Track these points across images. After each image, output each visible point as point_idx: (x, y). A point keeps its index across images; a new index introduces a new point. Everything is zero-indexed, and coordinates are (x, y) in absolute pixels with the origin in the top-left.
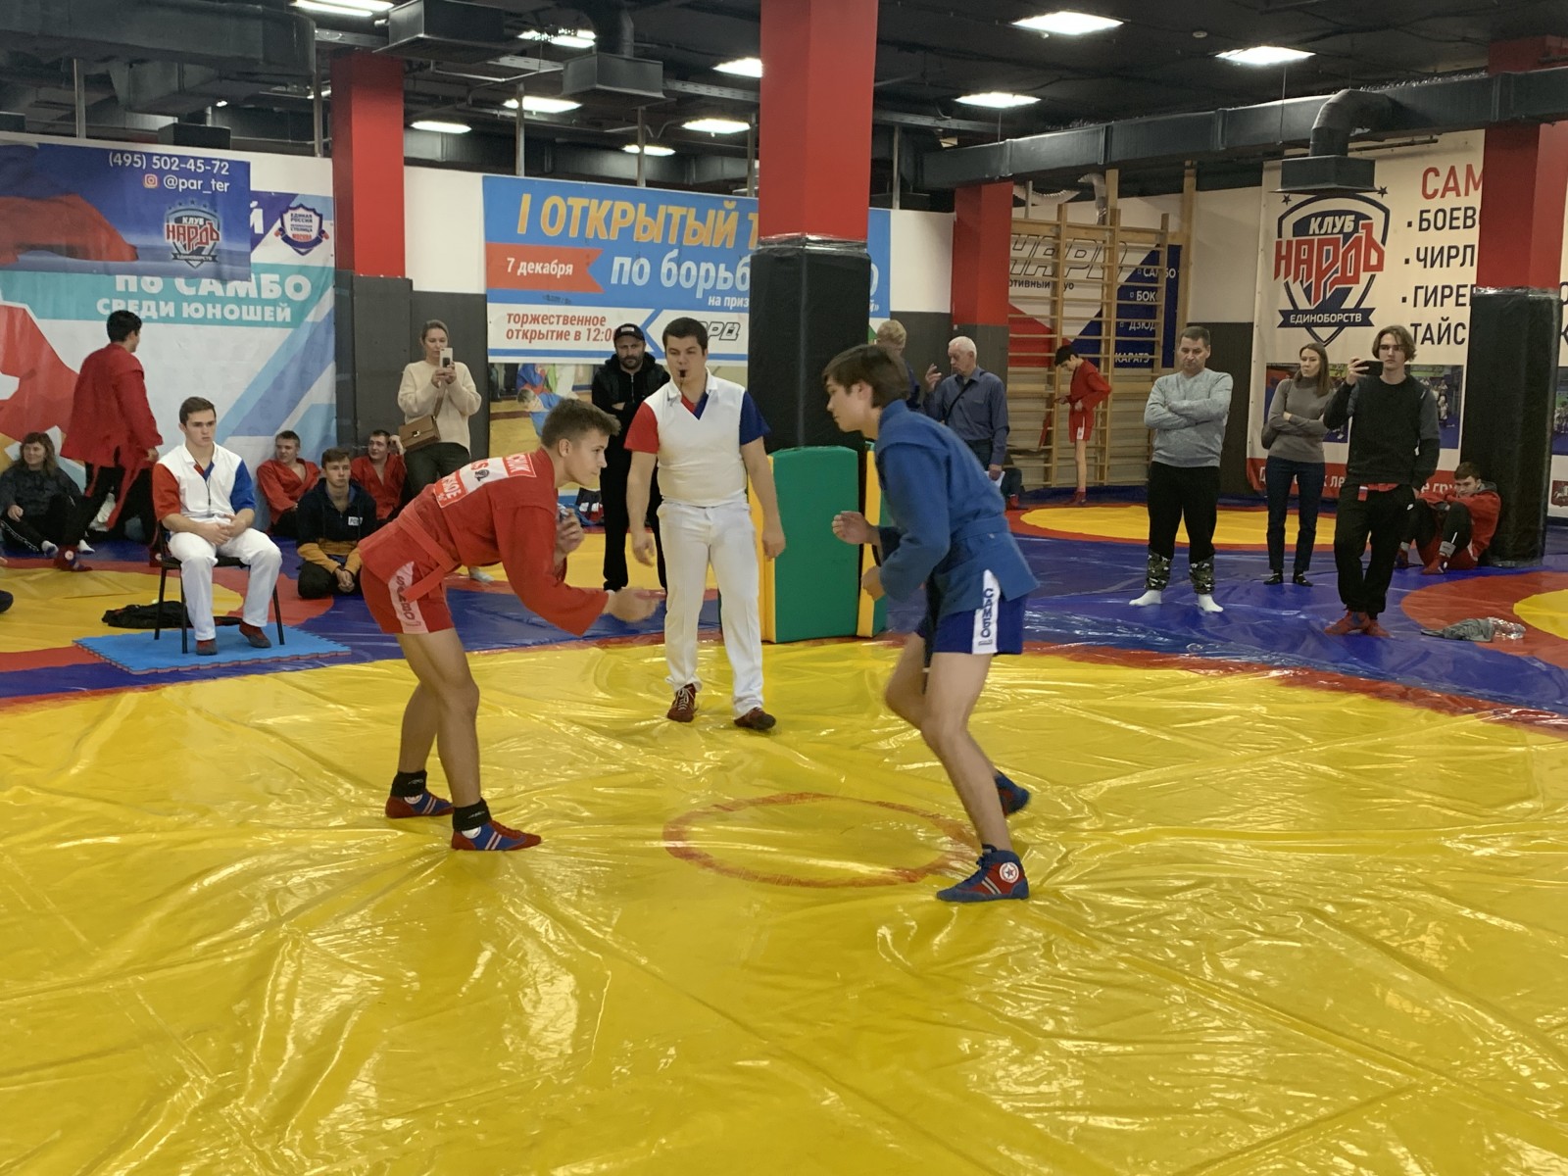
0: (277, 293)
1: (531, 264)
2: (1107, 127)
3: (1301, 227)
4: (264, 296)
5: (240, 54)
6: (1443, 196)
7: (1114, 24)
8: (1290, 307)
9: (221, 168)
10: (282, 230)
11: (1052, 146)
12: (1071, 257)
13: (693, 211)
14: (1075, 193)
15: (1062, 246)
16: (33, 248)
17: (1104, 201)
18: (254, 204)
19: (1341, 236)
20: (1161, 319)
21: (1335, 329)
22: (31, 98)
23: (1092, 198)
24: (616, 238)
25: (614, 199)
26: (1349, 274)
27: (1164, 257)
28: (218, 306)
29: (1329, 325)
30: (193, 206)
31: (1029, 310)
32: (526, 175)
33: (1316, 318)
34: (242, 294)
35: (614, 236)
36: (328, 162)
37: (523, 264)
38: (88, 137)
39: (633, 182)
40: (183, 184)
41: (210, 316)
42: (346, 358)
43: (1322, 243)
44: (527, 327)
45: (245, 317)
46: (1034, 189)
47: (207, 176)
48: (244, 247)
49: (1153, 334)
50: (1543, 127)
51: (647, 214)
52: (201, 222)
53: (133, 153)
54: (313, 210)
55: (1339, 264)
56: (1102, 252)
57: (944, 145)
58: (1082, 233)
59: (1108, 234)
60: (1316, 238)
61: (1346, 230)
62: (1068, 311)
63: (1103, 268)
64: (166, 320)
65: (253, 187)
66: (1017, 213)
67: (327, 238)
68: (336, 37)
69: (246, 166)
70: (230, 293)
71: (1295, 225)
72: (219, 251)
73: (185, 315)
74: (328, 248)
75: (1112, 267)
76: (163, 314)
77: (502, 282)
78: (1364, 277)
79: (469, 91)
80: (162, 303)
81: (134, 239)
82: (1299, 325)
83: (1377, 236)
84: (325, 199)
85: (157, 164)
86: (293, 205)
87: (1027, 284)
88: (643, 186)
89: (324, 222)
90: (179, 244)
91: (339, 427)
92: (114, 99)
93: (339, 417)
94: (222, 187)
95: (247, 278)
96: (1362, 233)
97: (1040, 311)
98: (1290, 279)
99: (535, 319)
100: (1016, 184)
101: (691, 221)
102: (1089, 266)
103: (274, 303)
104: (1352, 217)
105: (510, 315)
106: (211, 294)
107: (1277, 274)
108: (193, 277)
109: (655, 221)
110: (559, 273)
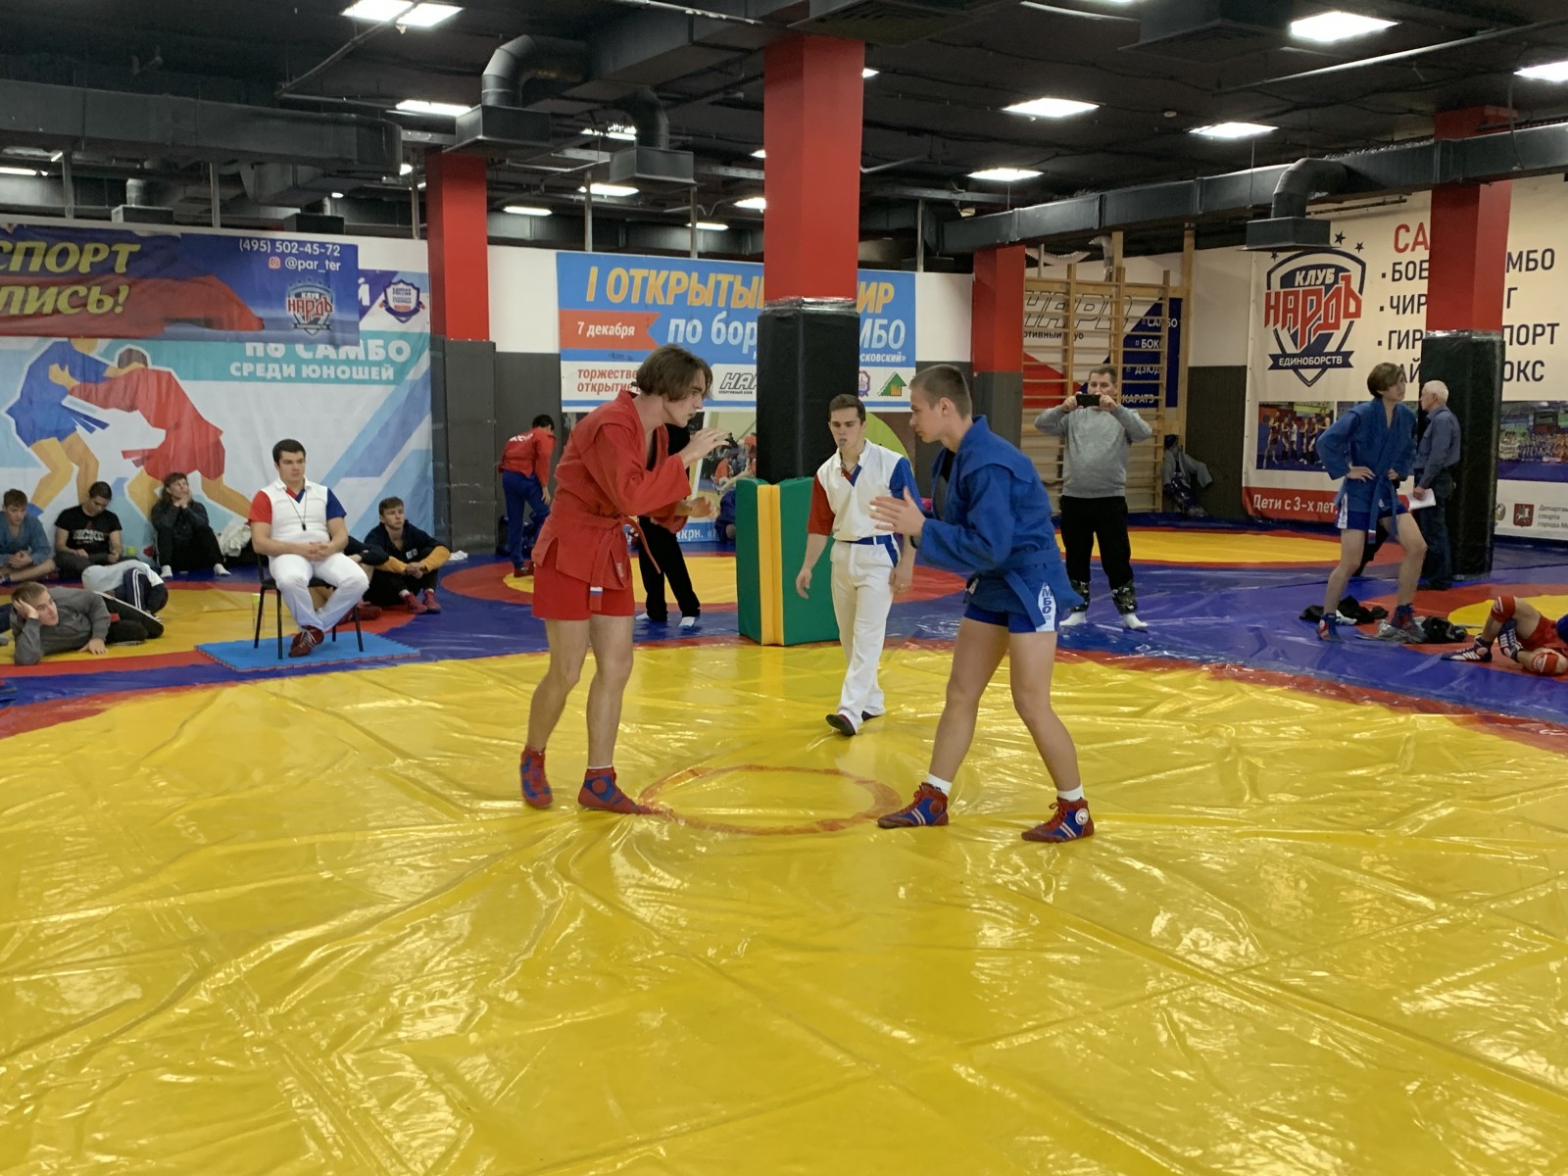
0: (382, 356)
1: (599, 327)
2: (1101, 197)
3: (1288, 280)
4: (370, 358)
5: (337, 156)
6: (1413, 249)
7: (1092, 107)
8: (1278, 351)
9: (333, 251)
10: (386, 302)
11: (1057, 214)
12: (1080, 310)
13: (739, 278)
14: (1088, 254)
15: (1072, 302)
16: (177, 321)
17: (1111, 261)
18: (361, 280)
19: (1323, 287)
20: (1164, 364)
21: (1319, 370)
22: (180, 196)
23: (1101, 258)
24: (672, 303)
25: (670, 269)
26: (1330, 321)
27: (1166, 310)
28: (332, 368)
29: (1314, 367)
30: (310, 283)
31: (1042, 358)
32: (594, 250)
33: (1302, 361)
34: (352, 357)
35: (670, 301)
36: (424, 244)
37: (592, 327)
38: (223, 226)
39: (686, 254)
40: (302, 265)
41: (325, 376)
42: (440, 411)
43: (1306, 294)
44: (596, 381)
45: (355, 376)
46: (1046, 251)
47: (321, 258)
48: (354, 317)
49: (1157, 377)
50: (1483, 187)
51: (699, 282)
52: (317, 296)
53: (259, 240)
54: (412, 285)
55: (1322, 312)
56: (1109, 306)
57: (963, 214)
58: (1090, 289)
59: (1114, 290)
60: (1301, 289)
61: (1328, 282)
62: (1078, 359)
63: (1110, 320)
64: (288, 380)
65: (361, 266)
66: (1030, 273)
67: (424, 307)
68: (426, 137)
69: (354, 249)
70: (342, 356)
71: (1282, 278)
72: (332, 321)
73: (304, 375)
74: (425, 315)
75: (1117, 319)
76: (286, 375)
77: (574, 344)
78: (1344, 323)
79: (542, 180)
80: (285, 366)
81: (261, 312)
82: (1287, 368)
83: (1355, 286)
84: (421, 275)
85: (280, 248)
86: (394, 280)
87: (1040, 335)
88: (695, 258)
89: (421, 295)
90: (298, 315)
91: (436, 470)
92: (244, 195)
93: (435, 460)
94: (334, 266)
95: (356, 343)
96: (1342, 284)
97: (1053, 359)
98: (1279, 326)
99: (602, 374)
100: (1028, 247)
101: (738, 286)
102: (1098, 318)
103: (379, 364)
104: (1333, 270)
105: (580, 371)
106: (326, 357)
107: (1267, 323)
108: (310, 343)
109: (706, 288)
110: (623, 334)
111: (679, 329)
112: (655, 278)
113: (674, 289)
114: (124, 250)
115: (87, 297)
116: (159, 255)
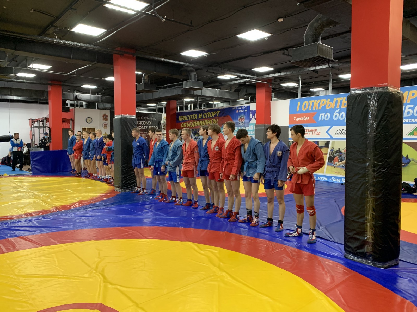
1: (299, 118)
10: (254, 117)
18: (251, 113)
25: (321, 99)
47: (244, 109)
52: (243, 117)
90: (240, 121)
94: (246, 111)
109: (332, 103)
110: (306, 119)
111: (323, 116)
112: (316, 102)
113: (322, 105)
115: (214, 121)
116: (222, 112)
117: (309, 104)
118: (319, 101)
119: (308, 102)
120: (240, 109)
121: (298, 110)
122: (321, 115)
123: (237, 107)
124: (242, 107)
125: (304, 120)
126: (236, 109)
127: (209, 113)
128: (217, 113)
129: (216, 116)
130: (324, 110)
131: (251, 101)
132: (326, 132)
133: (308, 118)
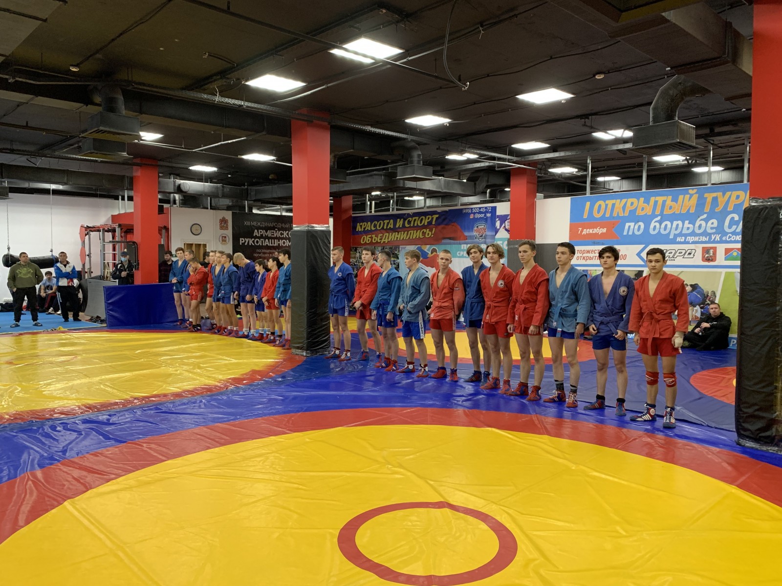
1: (588, 230)
9: (489, 209)
10: (505, 227)
13: (670, 198)
16: (445, 239)
30: (481, 222)
40: (479, 216)
44: (584, 255)
47: (486, 212)
51: (644, 202)
52: (483, 227)
53: (468, 209)
69: (495, 207)
81: (466, 234)
85: (474, 211)
86: (508, 218)
90: (477, 234)
94: (489, 215)
99: (588, 252)
101: (669, 202)
109: (649, 205)
110: (600, 232)
111: (630, 227)
112: (619, 203)
113: (629, 207)
114: (435, 216)
115: (426, 232)
116: (443, 217)
117: (607, 205)
118: (624, 201)
119: (605, 202)
120: (477, 213)
121: (585, 216)
122: (627, 225)
123: (472, 209)
124: (480, 208)
125: (596, 234)
126: (470, 211)
127: (417, 218)
128: (433, 218)
129: (430, 223)
130: (633, 217)
131: (490, 197)
132: (637, 255)
133: (604, 230)
